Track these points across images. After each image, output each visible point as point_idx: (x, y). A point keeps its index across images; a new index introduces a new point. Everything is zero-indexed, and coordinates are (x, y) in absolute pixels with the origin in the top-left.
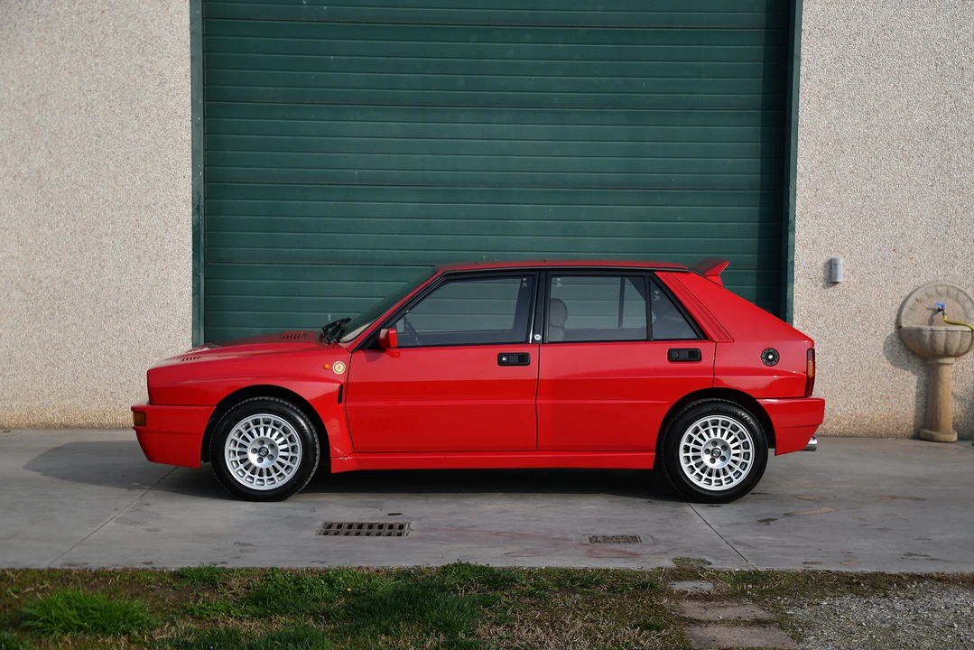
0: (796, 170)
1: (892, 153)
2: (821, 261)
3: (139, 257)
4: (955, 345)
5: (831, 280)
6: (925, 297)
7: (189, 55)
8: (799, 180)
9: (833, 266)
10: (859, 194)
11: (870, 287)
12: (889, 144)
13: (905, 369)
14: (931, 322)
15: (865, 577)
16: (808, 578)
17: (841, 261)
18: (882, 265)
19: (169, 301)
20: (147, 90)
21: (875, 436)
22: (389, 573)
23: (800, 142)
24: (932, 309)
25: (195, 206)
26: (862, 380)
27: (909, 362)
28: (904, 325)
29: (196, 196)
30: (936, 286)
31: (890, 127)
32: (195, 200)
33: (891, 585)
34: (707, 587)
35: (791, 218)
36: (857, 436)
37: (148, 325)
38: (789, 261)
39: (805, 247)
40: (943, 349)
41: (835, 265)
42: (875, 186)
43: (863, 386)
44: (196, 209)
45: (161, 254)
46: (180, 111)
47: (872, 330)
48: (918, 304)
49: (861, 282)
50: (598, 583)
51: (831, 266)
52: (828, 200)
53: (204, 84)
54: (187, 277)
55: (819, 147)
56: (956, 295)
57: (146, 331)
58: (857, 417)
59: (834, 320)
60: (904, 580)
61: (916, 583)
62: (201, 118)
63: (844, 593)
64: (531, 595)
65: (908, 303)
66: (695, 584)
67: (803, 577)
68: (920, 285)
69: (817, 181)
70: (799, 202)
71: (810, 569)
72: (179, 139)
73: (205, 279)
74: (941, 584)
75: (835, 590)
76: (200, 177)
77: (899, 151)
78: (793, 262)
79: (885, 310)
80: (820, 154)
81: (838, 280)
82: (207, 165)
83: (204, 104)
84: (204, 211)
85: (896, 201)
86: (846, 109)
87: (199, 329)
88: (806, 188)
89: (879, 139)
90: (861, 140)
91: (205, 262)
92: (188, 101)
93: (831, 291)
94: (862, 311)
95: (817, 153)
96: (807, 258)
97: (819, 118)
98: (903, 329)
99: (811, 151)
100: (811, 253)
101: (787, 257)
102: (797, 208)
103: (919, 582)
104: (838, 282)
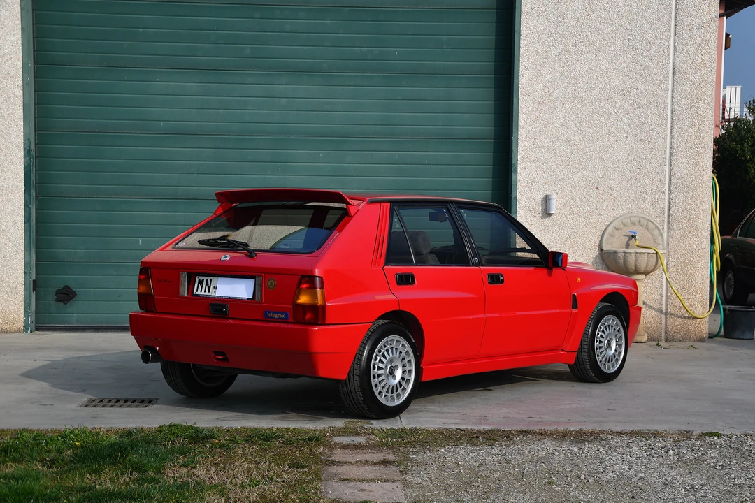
0: (518, 124)
1: (595, 110)
2: (539, 198)
4: (643, 265)
5: (547, 213)
6: (622, 226)
7: (20, 27)
8: (520, 131)
9: (548, 202)
10: (568, 143)
11: (578, 218)
12: (592, 103)
14: (627, 246)
15: (486, 432)
16: (442, 433)
17: (554, 197)
18: (588, 200)
22: (117, 432)
23: (521, 101)
24: (627, 236)
25: (27, 151)
28: (605, 249)
29: (27, 142)
30: (630, 217)
31: (593, 89)
32: (26, 146)
33: (502, 438)
34: (359, 440)
35: (514, 162)
38: (513, 196)
39: (526, 185)
40: (633, 268)
41: (549, 199)
42: (581, 136)
46: (13, 73)
47: (580, 253)
48: (616, 232)
49: (571, 214)
50: (277, 438)
51: (546, 200)
52: (544, 148)
53: (34, 51)
54: (20, 208)
55: (536, 105)
56: (647, 224)
60: (513, 435)
61: (521, 437)
62: (30, 79)
63: (462, 444)
64: (222, 446)
65: (608, 231)
66: (353, 438)
67: (438, 433)
68: (617, 216)
69: (535, 133)
70: (520, 149)
71: (445, 427)
72: (12, 95)
73: (36, 209)
74: (539, 437)
75: (458, 442)
76: (30, 127)
77: (600, 109)
78: (516, 198)
79: (590, 236)
80: (537, 110)
81: (552, 212)
82: (38, 117)
83: (34, 67)
84: (35, 154)
85: (598, 149)
86: (558, 75)
87: (30, 251)
88: (526, 138)
89: (584, 99)
90: (570, 100)
91: (36, 196)
92: (20, 64)
93: (547, 221)
94: (572, 237)
95: (535, 110)
96: (527, 194)
97: (536, 81)
98: (604, 252)
99: (530, 108)
100: (531, 190)
101: (511, 194)
102: (519, 153)
103: (523, 436)
104: (552, 214)
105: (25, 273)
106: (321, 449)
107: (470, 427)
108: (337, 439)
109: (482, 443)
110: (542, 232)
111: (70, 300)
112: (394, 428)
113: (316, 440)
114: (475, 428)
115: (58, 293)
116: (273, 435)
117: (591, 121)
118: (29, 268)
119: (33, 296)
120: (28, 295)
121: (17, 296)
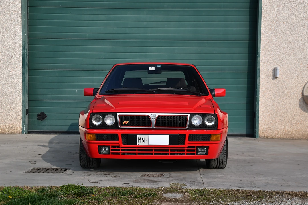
0: (261, 32)
1: (300, 25)
2: (271, 69)
5: (275, 77)
8: (262, 36)
10: (286, 42)
11: (291, 79)
12: (299, 21)
13: (305, 112)
15: (254, 192)
16: (229, 192)
17: (279, 68)
18: (296, 70)
19: (13, 84)
21: (293, 139)
23: (262, 21)
25: (23, 47)
26: (287, 116)
28: (305, 94)
29: (23, 43)
31: (299, 14)
32: (23, 45)
33: (266, 196)
34: (179, 196)
35: (258, 51)
36: (286, 139)
37: (5, 94)
39: (264, 63)
41: (276, 70)
42: (293, 38)
43: (288, 119)
44: (24, 48)
45: (10, 66)
46: (17, 10)
47: (292, 96)
49: (287, 77)
50: (130, 194)
51: (275, 70)
52: (274, 44)
54: (20, 75)
55: (270, 23)
57: (4, 96)
58: (286, 131)
59: (276, 92)
60: (273, 194)
61: (278, 196)
62: (26, 13)
63: (242, 200)
64: (96, 199)
65: (307, 86)
66: (175, 195)
67: (226, 192)
69: (269, 37)
70: (261, 45)
71: (231, 188)
72: (17, 21)
73: (28, 76)
74: (290, 196)
75: (239, 199)
76: (25, 36)
77: (303, 24)
78: (259, 69)
79: (297, 88)
80: (270, 25)
81: (278, 76)
82: (29, 32)
83: (28, 8)
84: (28, 49)
85: (302, 44)
86: (281, 7)
87: (25, 95)
88: (265, 39)
89: (295, 19)
90: (287, 20)
91: (28, 69)
92: (20, 6)
93: (275, 81)
94: (288, 88)
95: (269, 25)
96: (265, 68)
97: (270, 11)
98: (304, 96)
99: (267, 25)
100: (267, 65)
101: (257, 67)
102: (261, 47)
103: (279, 195)
104: (278, 77)
105: (22, 106)
106: (155, 202)
107: (246, 189)
108: (165, 195)
109: (255, 200)
110: (273, 86)
111: (44, 119)
112: (200, 188)
113: (153, 195)
114: (250, 189)
115: (38, 115)
116: (128, 192)
117: (298, 31)
118: (24, 103)
119: (27, 117)
120: (24, 116)
121: (19, 117)
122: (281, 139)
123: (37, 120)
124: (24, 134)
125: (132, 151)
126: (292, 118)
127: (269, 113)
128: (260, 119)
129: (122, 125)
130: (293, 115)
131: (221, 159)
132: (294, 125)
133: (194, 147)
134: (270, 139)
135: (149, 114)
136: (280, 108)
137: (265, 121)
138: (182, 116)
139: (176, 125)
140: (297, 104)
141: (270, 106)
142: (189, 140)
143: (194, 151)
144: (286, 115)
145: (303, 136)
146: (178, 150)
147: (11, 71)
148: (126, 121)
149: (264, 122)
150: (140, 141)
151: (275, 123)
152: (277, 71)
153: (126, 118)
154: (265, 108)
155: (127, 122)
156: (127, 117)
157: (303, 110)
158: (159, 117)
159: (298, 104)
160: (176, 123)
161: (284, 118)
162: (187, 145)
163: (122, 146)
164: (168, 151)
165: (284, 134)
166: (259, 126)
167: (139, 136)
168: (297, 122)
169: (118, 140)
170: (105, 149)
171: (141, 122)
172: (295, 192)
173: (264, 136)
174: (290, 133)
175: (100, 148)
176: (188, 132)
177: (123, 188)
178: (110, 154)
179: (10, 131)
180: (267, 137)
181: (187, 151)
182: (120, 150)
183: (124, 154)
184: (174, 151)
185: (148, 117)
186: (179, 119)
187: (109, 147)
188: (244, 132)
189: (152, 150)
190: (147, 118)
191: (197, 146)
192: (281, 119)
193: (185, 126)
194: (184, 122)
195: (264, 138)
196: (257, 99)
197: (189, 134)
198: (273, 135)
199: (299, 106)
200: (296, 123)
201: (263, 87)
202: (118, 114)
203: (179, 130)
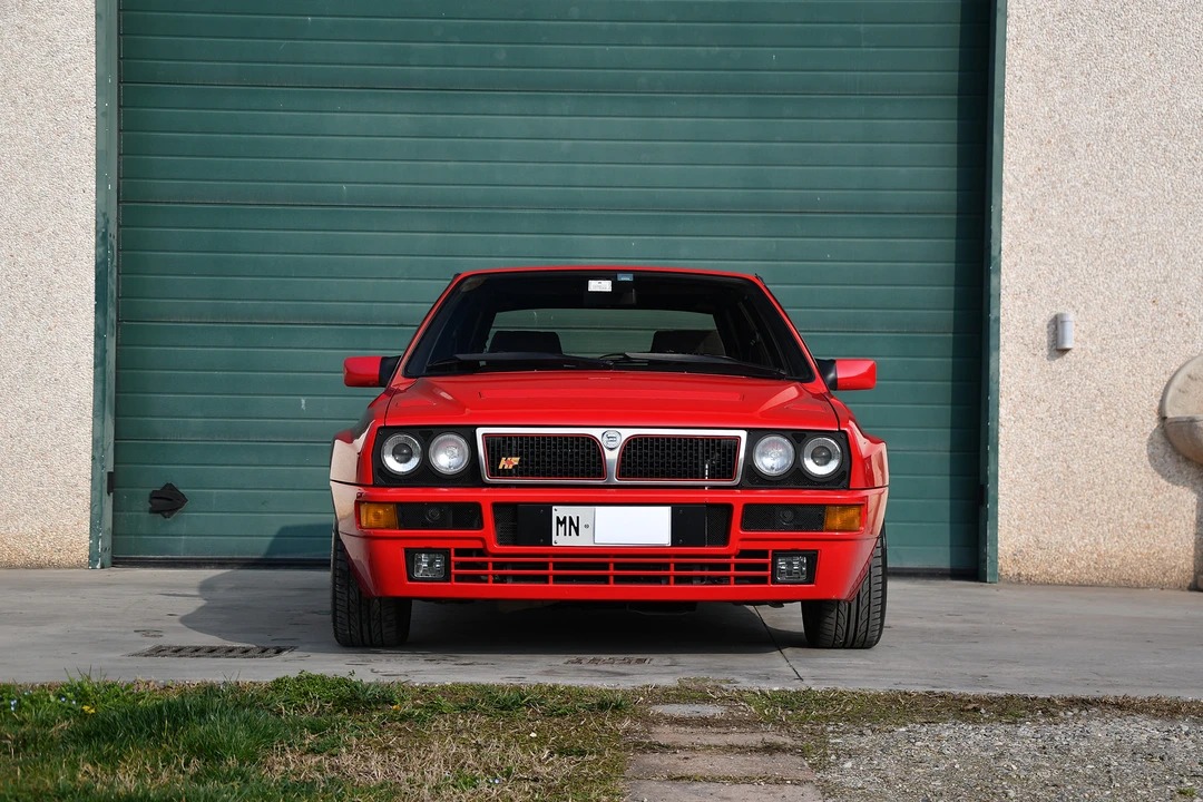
0: (1001, 182)
1: (1149, 156)
2: (1042, 320)
3: (14, 310)
5: (1058, 350)
7: (93, 11)
8: (1006, 195)
9: (1060, 327)
10: (1098, 217)
11: (1117, 357)
12: (1143, 142)
13: (1173, 483)
15: (989, 701)
16: (895, 701)
17: (1071, 317)
18: (1136, 325)
19: (58, 375)
20: (29, 63)
21: (1128, 586)
23: (1007, 139)
25: (100, 234)
27: (1180, 472)
28: (1170, 415)
29: (101, 219)
31: (1144, 115)
32: (100, 225)
33: (1033, 712)
34: (710, 710)
35: (994, 253)
36: (1100, 586)
37: (26, 412)
38: (992, 317)
39: (1017, 296)
41: (1063, 322)
42: (1122, 205)
44: (102, 238)
45: (48, 306)
46: (79, 94)
47: (1122, 423)
48: (1192, 384)
49: (1103, 351)
50: (529, 703)
51: (1056, 324)
52: (1050, 225)
53: (119, 58)
54: (86, 339)
55: (1036, 147)
57: (22, 420)
58: (1099, 555)
59: (1061, 407)
61: (1076, 710)
62: (112, 104)
63: (943, 719)
64: (406, 718)
65: (1177, 383)
66: (697, 708)
67: (885, 700)
68: (1194, 355)
69: (1033, 198)
70: (1005, 229)
71: (902, 689)
72: (77, 134)
73: (117, 345)
74: (1117, 712)
75: (933, 717)
76: (107, 191)
77: (1159, 153)
78: (998, 320)
79: (1141, 392)
80: (1038, 156)
81: (1068, 346)
82: (124, 178)
83: (119, 87)
84: (118, 244)
85: (1156, 228)
86: (1078, 90)
87: (103, 418)
88: (1017, 208)
89: (1128, 134)
90: (1100, 136)
91: (118, 321)
92: (92, 79)
93: (1059, 364)
94: (1106, 394)
95: (1033, 155)
96: (1020, 314)
97: (1037, 103)
98: (1168, 421)
99: (1024, 153)
100: (1026, 306)
101: (989, 312)
102: (1003, 237)
103: (1080, 710)
104: (1067, 350)
105: (93, 458)
106: (627, 723)
107: (956, 691)
108: (660, 709)
109: (989, 720)
111: (175, 510)
112: (789, 688)
113: (616, 707)
114: (971, 692)
115: (154, 496)
116: (522, 699)
117: (1142, 176)
118: (100, 450)
119: (108, 502)
120: (98, 499)
121: (79, 500)
122: (1081, 585)
123: (147, 514)
124: (98, 566)
125: (533, 570)
126: (1124, 505)
127: (1037, 485)
128: (1001, 508)
129: (495, 470)
130: (1129, 495)
131: (861, 609)
132: (1131, 531)
133: (764, 554)
134: (1041, 584)
135: (596, 433)
136: (1076, 466)
137: (1020, 518)
138: (719, 438)
139: (697, 472)
140: (1141, 451)
141: (1038, 459)
142: (744, 527)
143: (764, 567)
144: (1100, 496)
145: (1164, 574)
146: (702, 567)
147: (52, 325)
148: (511, 456)
149: (1017, 522)
150: (561, 529)
151: (1057, 526)
152: (1063, 327)
153: (510, 445)
154: (1020, 466)
155: (515, 460)
156: (514, 442)
157: (1163, 476)
158: (632, 442)
159: (1145, 452)
160: (697, 465)
161: (1092, 506)
162: (736, 545)
163: (496, 547)
164: (666, 566)
165: (1095, 568)
166: (1001, 535)
167: (559, 512)
168: (1142, 520)
169: (481, 526)
170: (431, 564)
171: (566, 462)
172: (1135, 699)
173: (1019, 574)
174: (1115, 564)
175: (411, 556)
176: (739, 498)
177: (503, 689)
178: (448, 580)
179: (45, 557)
180: (1029, 579)
181: (739, 567)
182: (487, 563)
183: (503, 579)
184: (689, 567)
185: (591, 442)
186: (708, 451)
187: (446, 552)
188: (943, 560)
189: (605, 566)
190: (589, 447)
191: (774, 551)
192: (1081, 511)
193: (730, 474)
194: (724, 462)
195: (1019, 581)
196: (990, 433)
197: (745, 505)
198: (1054, 570)
199: (1150, 461)
200: (1138, 525)
201: (1013, 389)
202: (480, 432)
203: (705, 489)
